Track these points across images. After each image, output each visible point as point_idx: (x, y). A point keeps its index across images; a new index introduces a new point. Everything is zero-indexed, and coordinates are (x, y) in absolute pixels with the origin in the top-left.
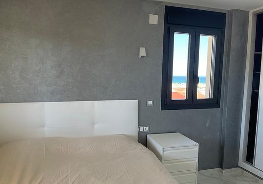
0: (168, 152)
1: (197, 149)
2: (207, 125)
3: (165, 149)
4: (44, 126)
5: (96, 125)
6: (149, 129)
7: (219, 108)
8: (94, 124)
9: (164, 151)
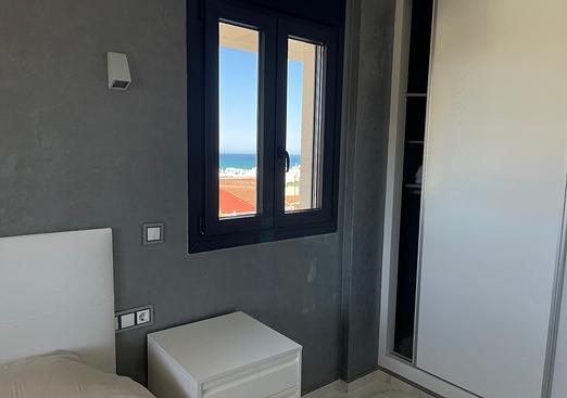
2: (310, 278)
6: (153, 315)
7: (335, 231)
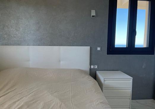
0: (107, 81)
1: (131, 81)
3: (105, 80)
4: (29, 61)
5: (61, 62)
7: (154, 54)
8: (60, 61)
9: (105, 81)
